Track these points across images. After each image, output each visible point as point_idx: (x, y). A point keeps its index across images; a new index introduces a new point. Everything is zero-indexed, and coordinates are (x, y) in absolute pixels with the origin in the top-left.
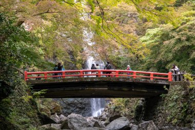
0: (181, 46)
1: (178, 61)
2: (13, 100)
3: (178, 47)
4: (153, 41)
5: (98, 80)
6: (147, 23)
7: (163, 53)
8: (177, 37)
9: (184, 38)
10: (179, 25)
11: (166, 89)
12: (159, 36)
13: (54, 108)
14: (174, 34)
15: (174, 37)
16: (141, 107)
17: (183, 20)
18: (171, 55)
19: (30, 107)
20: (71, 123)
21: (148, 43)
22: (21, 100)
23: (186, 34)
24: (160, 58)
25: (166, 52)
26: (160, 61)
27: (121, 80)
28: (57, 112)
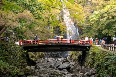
0: (109, 21)
1: (108, 29)
2: (12, 55)
3: (108, 22)
4: (96, 18)
5: (55, 44)
6: (96, 6)
7: (100, 25)
8: (107, 17)
9: (110, 17)
10: (109, 10)
11: (88, 49)
12: (99, 16)
13: (41, 55)
14: (106, 15)
15: (106, 17)
16: (81, 56)
17: (111, 7)
18: (104, 26)
19: (22, 58)
20: (38, 66)
21: (93, 19)
22: (17, 55)
23: (112, 15)
24: (99, 27)
25: (102, 24)
26: (99, 29)
27: (66, 44)
28: (43, 57)
